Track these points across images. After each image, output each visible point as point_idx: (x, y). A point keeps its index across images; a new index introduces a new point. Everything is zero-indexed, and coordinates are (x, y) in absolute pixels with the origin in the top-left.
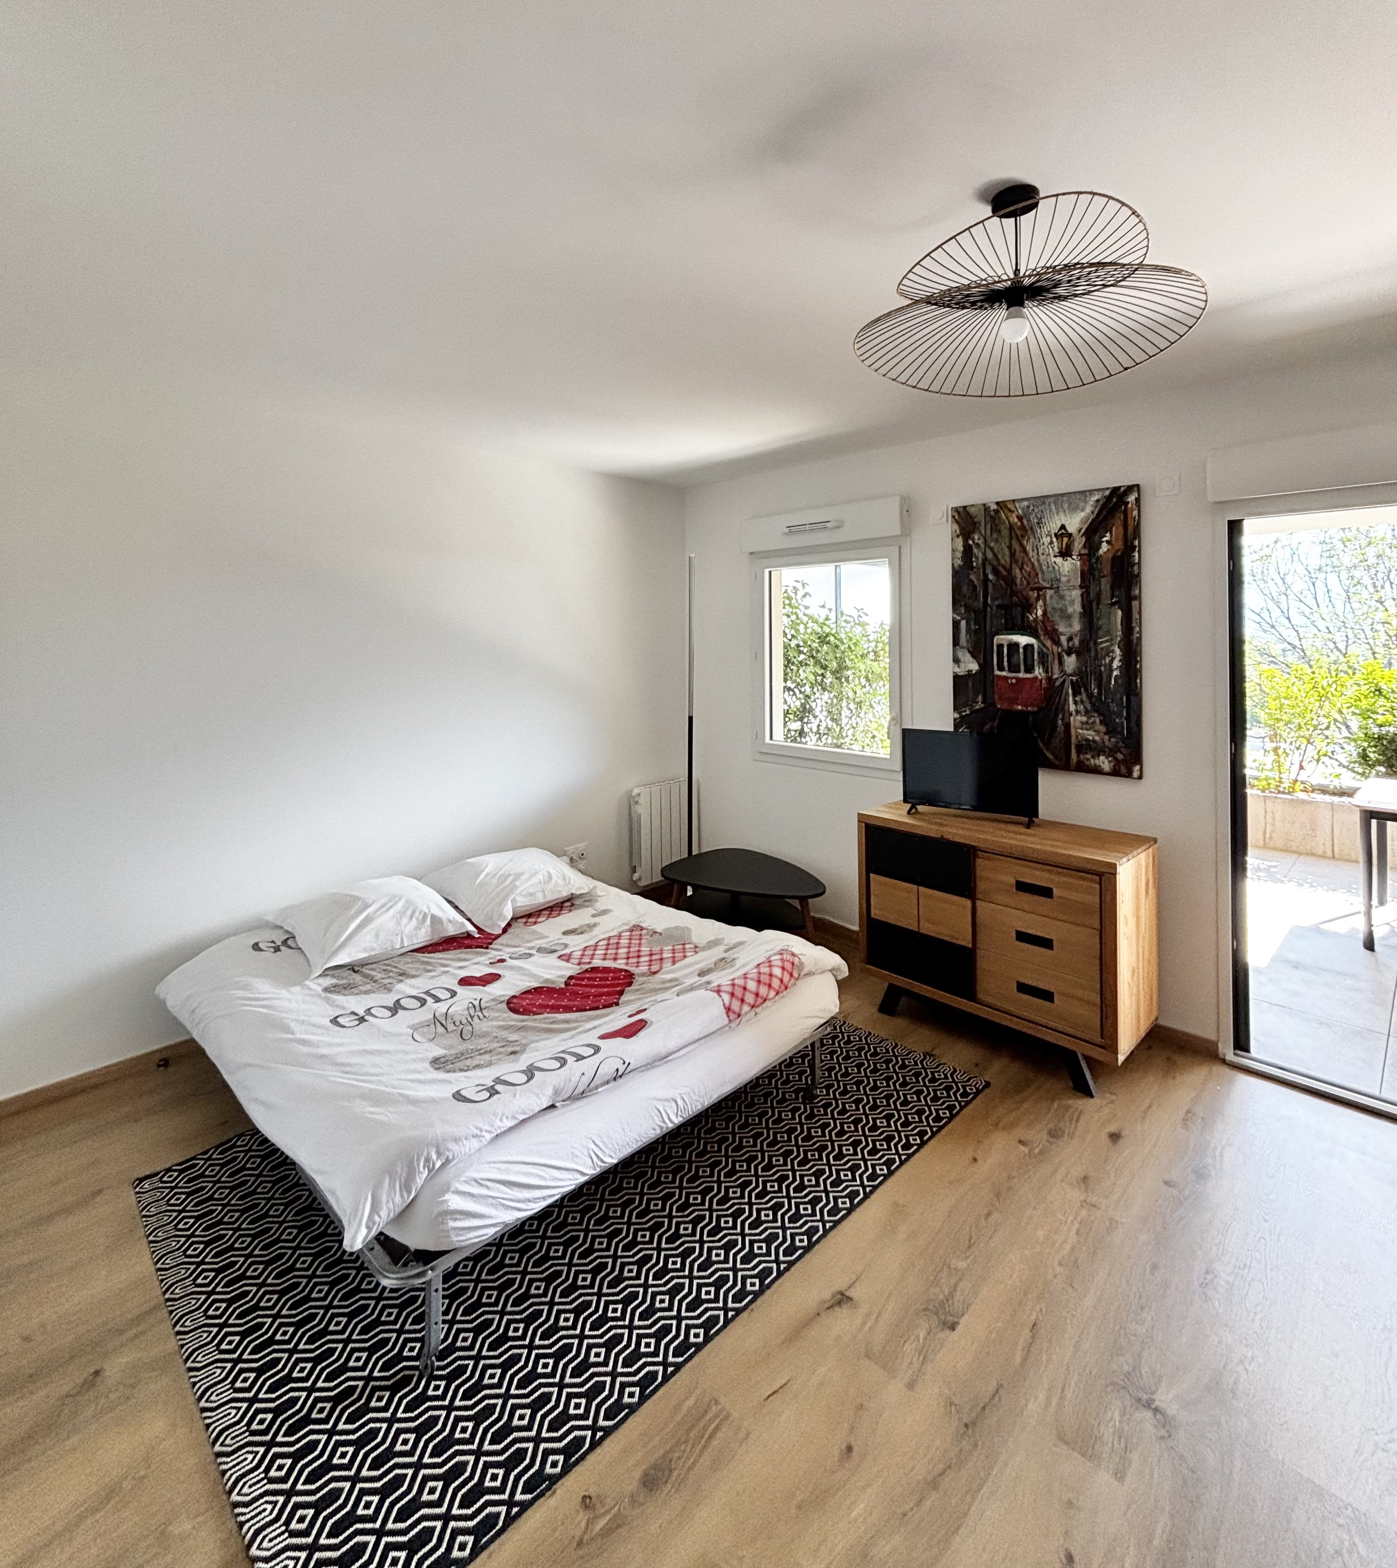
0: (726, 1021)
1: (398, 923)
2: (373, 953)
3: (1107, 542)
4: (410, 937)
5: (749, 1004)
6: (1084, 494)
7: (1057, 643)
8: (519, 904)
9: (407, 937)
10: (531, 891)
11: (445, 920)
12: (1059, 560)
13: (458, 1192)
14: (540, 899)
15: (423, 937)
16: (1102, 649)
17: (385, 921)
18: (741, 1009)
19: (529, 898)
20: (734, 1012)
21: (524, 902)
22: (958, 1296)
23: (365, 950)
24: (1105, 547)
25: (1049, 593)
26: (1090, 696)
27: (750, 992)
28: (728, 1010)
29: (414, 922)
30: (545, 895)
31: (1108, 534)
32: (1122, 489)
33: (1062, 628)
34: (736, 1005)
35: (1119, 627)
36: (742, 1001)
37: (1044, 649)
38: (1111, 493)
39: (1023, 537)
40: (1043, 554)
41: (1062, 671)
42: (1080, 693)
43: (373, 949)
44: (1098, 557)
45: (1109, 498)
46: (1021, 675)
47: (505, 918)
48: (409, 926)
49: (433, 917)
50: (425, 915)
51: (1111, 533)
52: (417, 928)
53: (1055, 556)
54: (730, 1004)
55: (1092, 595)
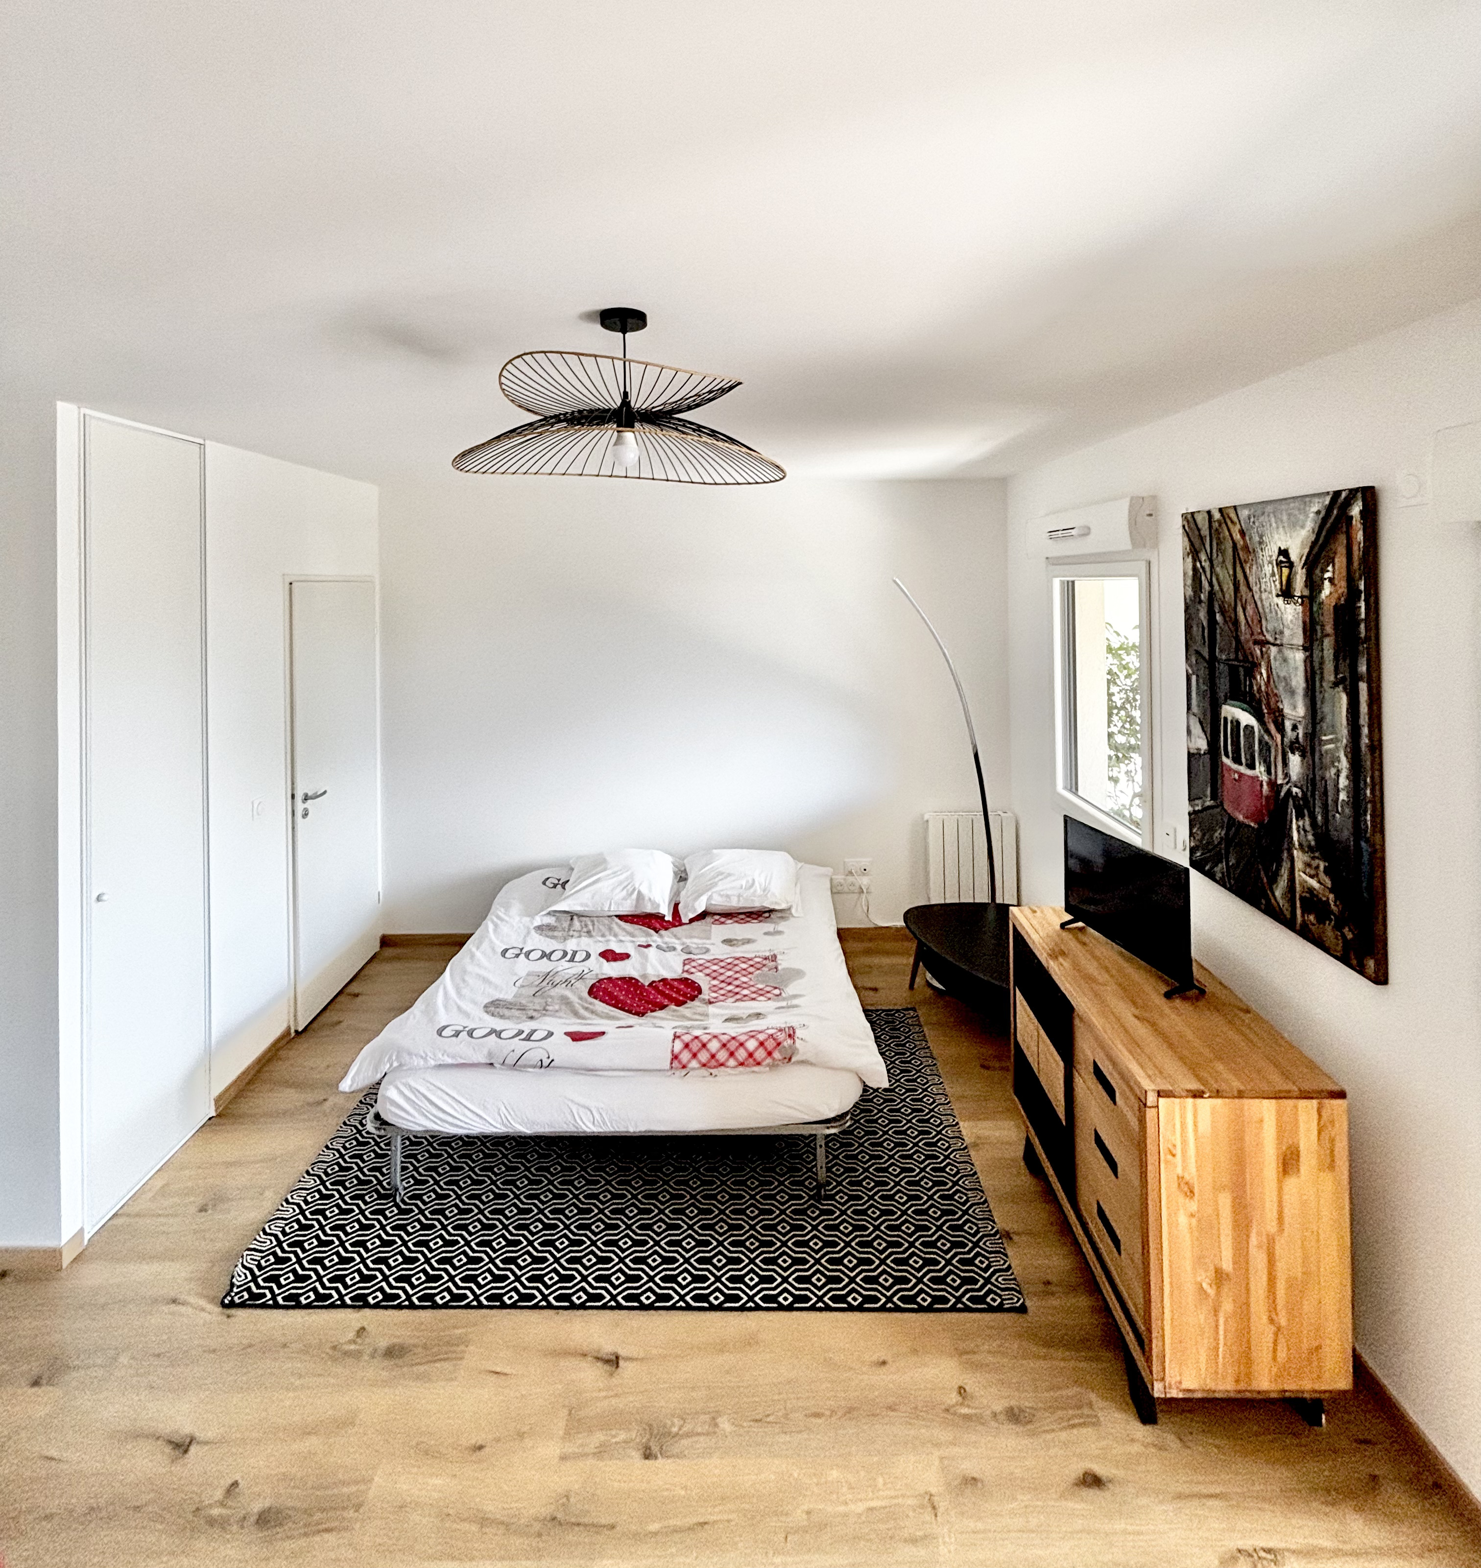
0: (668, 1066)
1: (612, 890)
2: (587, 909)
3: (1331, 580)
4: (617, 904)
5: (700, 1062)
6: (1304, 499)
7: (1281, 729)
8: (713, 902)
9: (616, 903)
10: (729, 893)
11: (647, 898)
12: (1280, 601)
13: (397, 1088)
14: (734, 903)
15: (627, 908)
16: (1326, 752)
17: (605, 886)
18: (689, 1061)
19: (724, 899)
20: (680, 1062)
21: (719, 902)
22: (685, 1442)
23: (582, 905)
24: (1327, 589)
25: (1274, 650)
26: (1314, 824)
27: (708, 1050)
28: (675, 1057)
29: (624, 893)
30: (739, 901)
31: (1330, 568)
32: (1344, 495)
33: (1287, 711)
34: (685, 1056)
35: (1344, 722)
36: (695, 1055)
37: (1266, 737)
38: (1332, 499)
39: (1246, 562)
40: (1265, 591)
41: (1286, 775)
42: (1303, 817)
43: (587, 906)
44: (1320, 604)
45: (1329, 509)
46: (1243, 769)
47: (695, 910)
48: (620, 895)
49: (639, 893)
50: (634, 890)
51: (1334, 566)
52: (624, 899)
53: (1278, 596)
54: (680, 1052)
55: (1316, 660)
